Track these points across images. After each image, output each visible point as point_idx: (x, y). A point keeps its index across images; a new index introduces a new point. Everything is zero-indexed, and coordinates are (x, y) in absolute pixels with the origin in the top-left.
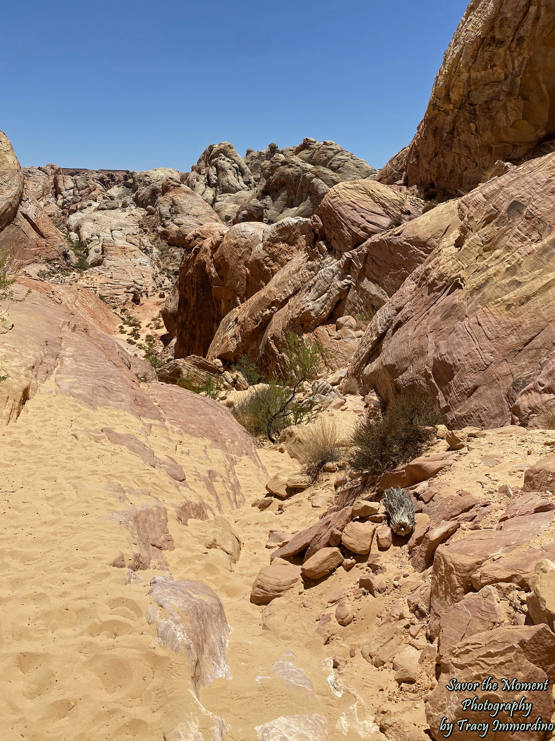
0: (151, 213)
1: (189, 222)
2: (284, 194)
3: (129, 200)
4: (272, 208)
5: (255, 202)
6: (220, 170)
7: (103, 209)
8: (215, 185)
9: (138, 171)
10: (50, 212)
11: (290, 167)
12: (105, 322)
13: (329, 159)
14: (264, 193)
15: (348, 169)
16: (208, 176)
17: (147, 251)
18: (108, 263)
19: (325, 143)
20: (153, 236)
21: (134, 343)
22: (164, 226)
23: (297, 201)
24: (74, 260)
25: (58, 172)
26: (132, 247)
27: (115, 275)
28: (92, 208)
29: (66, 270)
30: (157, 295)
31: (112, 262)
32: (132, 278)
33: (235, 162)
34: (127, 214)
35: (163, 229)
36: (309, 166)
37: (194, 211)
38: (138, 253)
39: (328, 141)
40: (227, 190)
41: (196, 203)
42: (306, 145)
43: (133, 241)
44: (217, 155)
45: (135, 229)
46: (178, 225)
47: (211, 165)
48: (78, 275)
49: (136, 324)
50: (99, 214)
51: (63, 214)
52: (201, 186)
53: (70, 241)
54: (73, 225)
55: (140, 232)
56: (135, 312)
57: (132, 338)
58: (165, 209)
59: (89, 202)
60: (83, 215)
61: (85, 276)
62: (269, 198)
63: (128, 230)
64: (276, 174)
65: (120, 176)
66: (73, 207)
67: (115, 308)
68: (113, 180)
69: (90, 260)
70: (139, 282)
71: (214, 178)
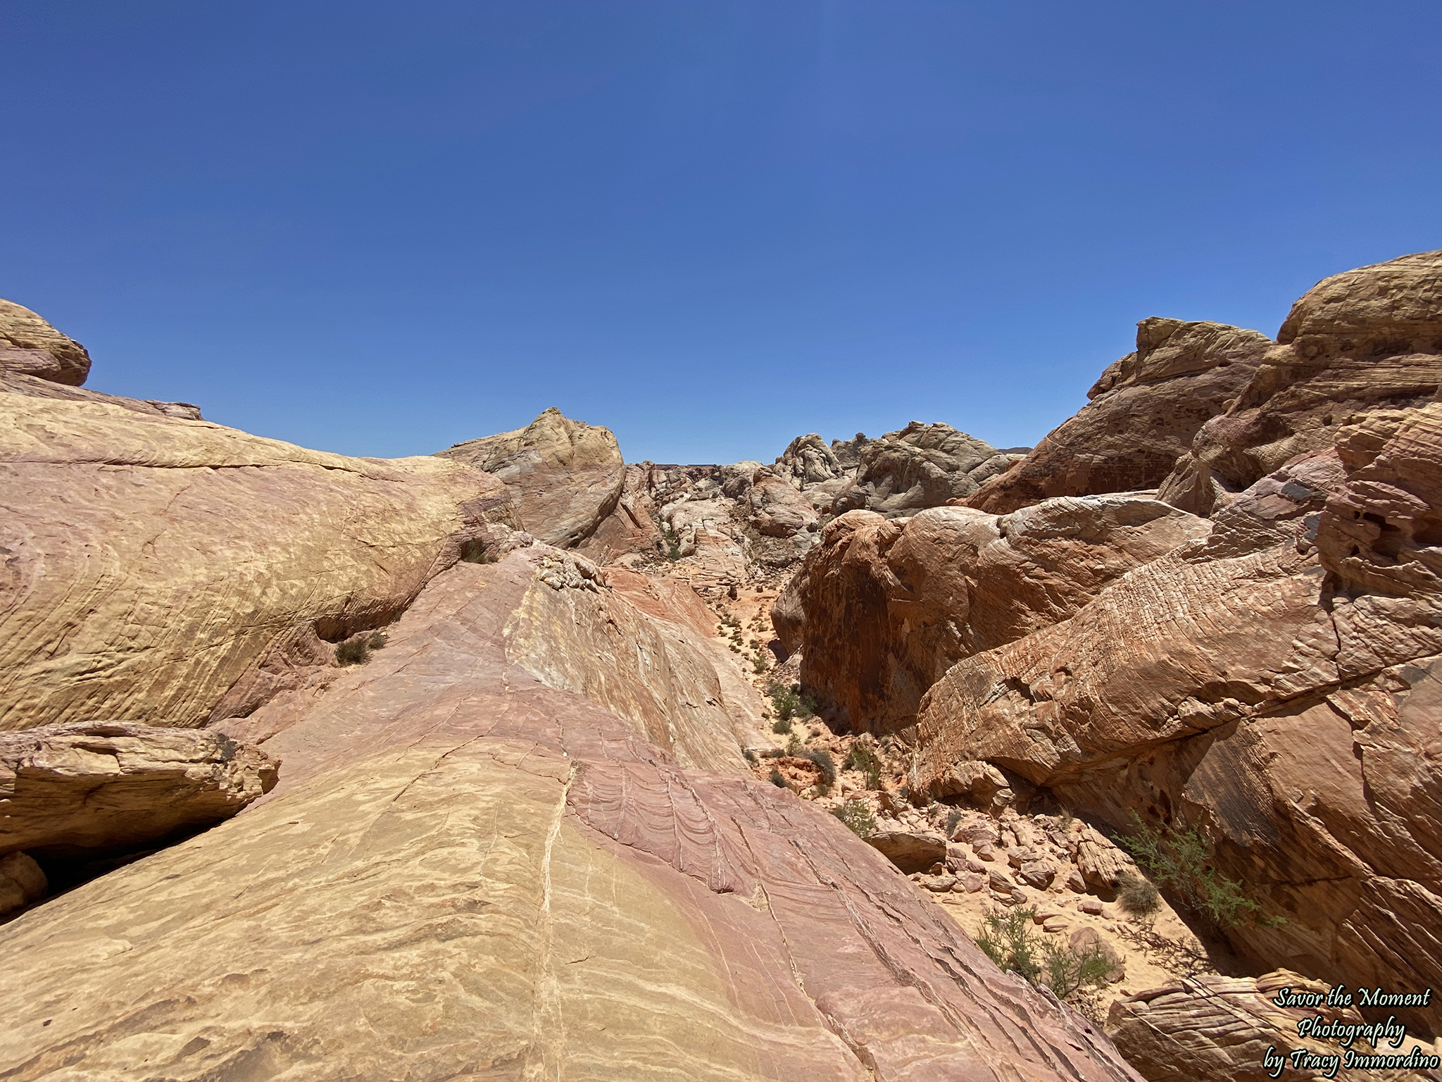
0: (742, 502)
1: (782, 511)
2: (888, 479)
3: (718, 490)
4: (874, 494)
5: (855, 488)
6: (807, 460)
7: (695, 500)
8: (801, 475)
9: (725, 464)
10: (645, 503)
11: (895, 451)
12: (703, 621)
13: (940, 441)
14: (865, 480)
15: (965, 451)
16: (794, 468)
17: (739, 541)
18: (700, 553)
19: (935, 425)
20: (744, 525)
21: (738, 651)
22: (755, 515)
23: (904, 486)
24: (667, 549)
25: (653, 467)
26: (724, 537)
27: (707, 565)
28: (684, 499)
29: (658, 560)
30: (753, 588)
31: (705, 552)
32: (725, 569)
33: (823, 452)
34: (717, 504)
35: (755, 518)
36: (918, 450)
37: (786, 500)
38: (730, 542)
39: (938, 423)
40: (813, 479)
41: (788, 492)
42: (912, 428)
43: (725, 530)
44: (804, 445)
45: (725, 518)
46: (769, 513)
47: (798, 456)
48: (670, 565)
49: (735, 624)
50: (690, 504)
51: (656, 505)
52: (788, 476)
53: (662, 530)
54: (666, 515)
55: (731, 521)
56: (733, 609)
57: (735, 644)
58: (757, 499)
59: (681, 493)
60: (675, 506)
61: (677, 567)
62: (870, 484)
63: (718, 520)
64: (879, 459)
65: (707, 470)
66: (666, 498)
67: (709, 603)
68: (701, 474)
69: (681, 549)
70: (732, 573)
71: (800, 468)
